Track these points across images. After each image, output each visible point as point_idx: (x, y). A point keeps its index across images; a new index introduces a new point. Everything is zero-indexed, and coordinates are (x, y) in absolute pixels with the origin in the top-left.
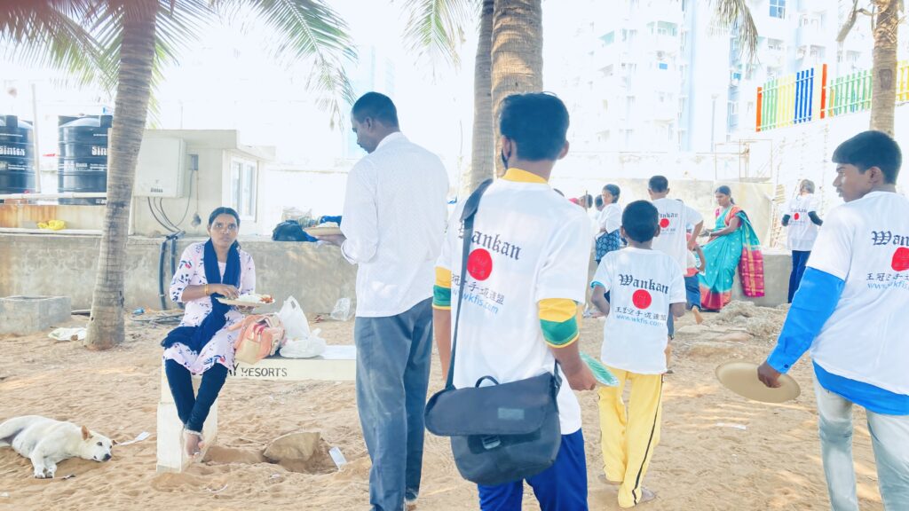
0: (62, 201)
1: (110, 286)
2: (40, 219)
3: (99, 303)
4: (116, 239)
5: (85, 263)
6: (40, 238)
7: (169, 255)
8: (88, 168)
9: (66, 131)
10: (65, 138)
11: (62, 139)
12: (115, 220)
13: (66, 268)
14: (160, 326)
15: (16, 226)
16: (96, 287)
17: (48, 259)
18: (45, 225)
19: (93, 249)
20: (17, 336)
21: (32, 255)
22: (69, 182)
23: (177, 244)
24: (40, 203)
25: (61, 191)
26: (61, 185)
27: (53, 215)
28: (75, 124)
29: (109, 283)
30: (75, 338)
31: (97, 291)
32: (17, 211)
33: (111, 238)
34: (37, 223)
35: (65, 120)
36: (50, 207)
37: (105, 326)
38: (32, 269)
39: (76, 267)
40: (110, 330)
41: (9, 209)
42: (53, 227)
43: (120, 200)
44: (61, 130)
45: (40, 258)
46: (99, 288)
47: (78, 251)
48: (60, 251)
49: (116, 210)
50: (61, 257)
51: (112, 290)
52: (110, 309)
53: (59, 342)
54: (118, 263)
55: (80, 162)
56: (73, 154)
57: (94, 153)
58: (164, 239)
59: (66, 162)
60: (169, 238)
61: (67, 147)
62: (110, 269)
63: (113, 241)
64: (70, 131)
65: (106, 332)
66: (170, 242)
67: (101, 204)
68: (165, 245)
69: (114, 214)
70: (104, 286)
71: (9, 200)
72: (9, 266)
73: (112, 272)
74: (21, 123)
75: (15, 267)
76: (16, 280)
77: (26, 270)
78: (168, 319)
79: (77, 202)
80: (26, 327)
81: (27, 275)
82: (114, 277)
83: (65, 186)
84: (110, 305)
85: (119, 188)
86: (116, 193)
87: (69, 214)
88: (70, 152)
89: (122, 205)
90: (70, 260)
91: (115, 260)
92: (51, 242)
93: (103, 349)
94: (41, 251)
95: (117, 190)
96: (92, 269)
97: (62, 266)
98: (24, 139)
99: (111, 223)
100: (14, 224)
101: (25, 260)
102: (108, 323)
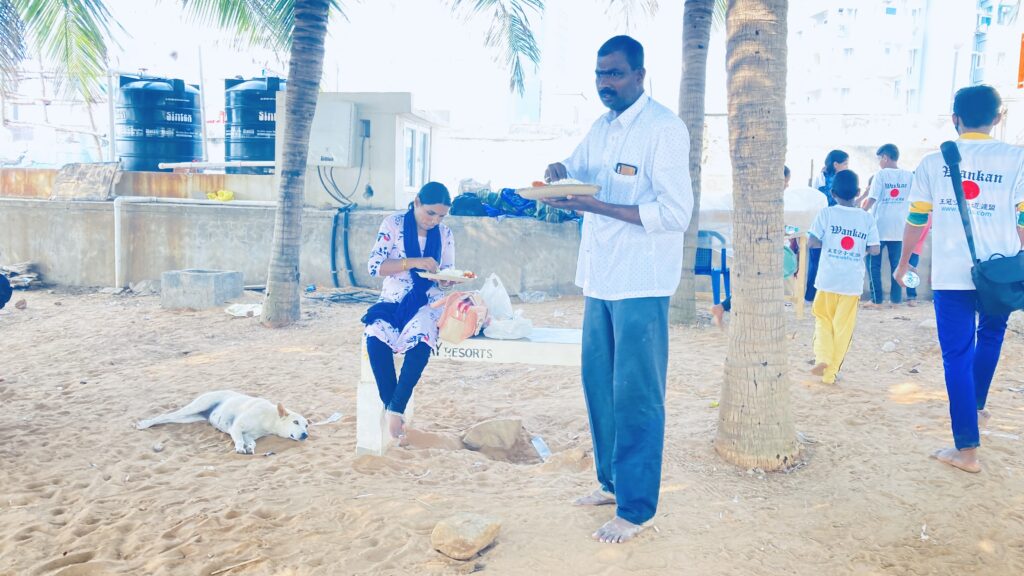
0: (229, 170)
1: (287, 260)
2: (209, 189)
3: (275, 278)
4: (292, 211)
5: (255, 236)
6: (210, 209)
7: (341, 229)
8: (255, 134)
9: (233, 95)
10: (232, 103)
11: (228, 103)
12: (290, 190)
13: (236, 241)
14: (334, 304)
15: (186, 197)
16: (271, 261)
17: (218, 231)
18: (214, 195)
19: (263, 221)
20: (194, 311)
21: (203, 227)
22: (235, 149)
23: (350, 217)
24: (206, 172)
25: (228, 160)
26: (228, 152)
27: (222, 186)
28: (241, 87)
29: (285, 257)
30: (250, 314)
31: (273, 266)
32: (186, 180)
33: (286, 209)
34: (207, 192)
35: (230, 83)
36: (219, 176)
37: (282, 303)
38: (203, 241)
39: (246, 240)
40: (286, 306)
41: (179, 178)
42: (222, 198)
43: (295, 168)
44: (228, 94)
45: (210, 230)
46: (275, 262)
47: (247, 223)
48: (230, 222)
49: (291, 179)
50: (231, 230)
51: (288, 264)
52: (287, 285)
53: (235, 318)
54: (293, 236)
55: (247, 129)
56: (239, 120)
57: (261, 118)
58: (336, 212)
59: (233, 129)
60: (340, 210)
61: (234, 111)
62: (285, 242)
63: (288, 213)
64: (237, 95)
65: (282, 310)
66: (342, 215)
67: (268, 174)
68: (337, 218)
69: (288, 183)
70: (279, 260)
71: (178, 169)
72: (181, 239)
73: (288, 246)
74: (188, 88)
75: (187, 239)
76: (188, 253)
77: (197, 242)
78: (342, 297)
79: (245, 170)
80: (202, 301)
81: (199, 248)
82: (290, 251)
83: (232, 154)
84: (286, 280)
85: (294, 155)
86: (291, 161)
87: (237, 183)
88: (237, 117)
89: (297, 173)
90: (241, 233)
91: (290, 232)
92: (222, 212)
93: (280, 326)
94: (212, 223)
95: (292, 157)
96: (263, 242)
97: (232, 239)
98: (191, 104)
99: (286, 193)
100: (183, 193)
101: (196, 232)
102: (285, 300)
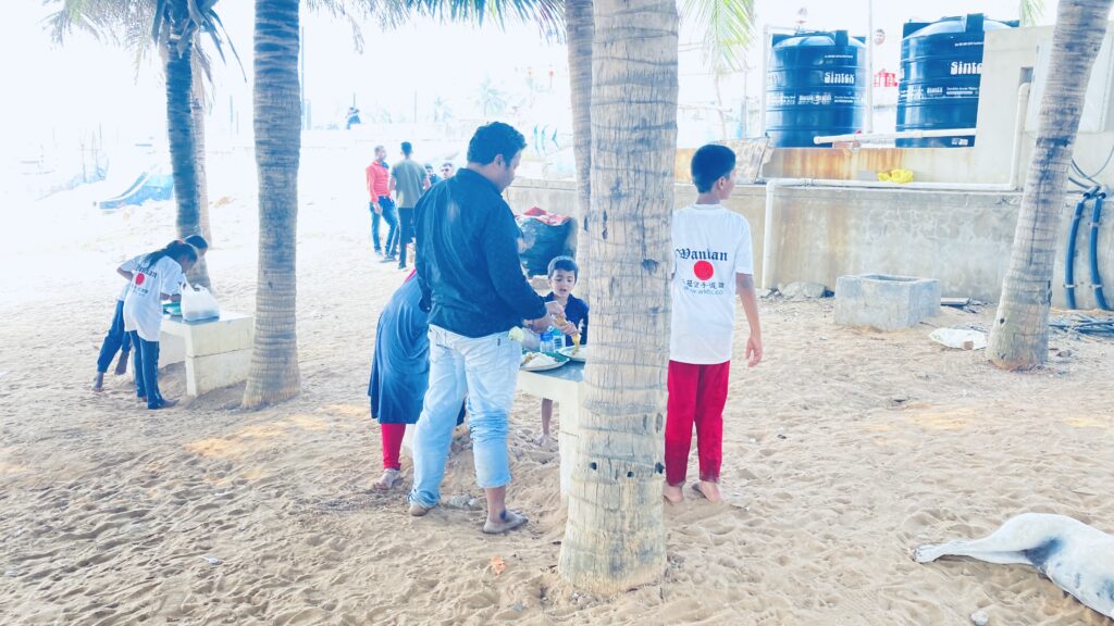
0: (900, 142)
1: (1035, 273)
2: (880, 168)
3: (1015, 296)
5: (948, 231)
6: (887, 193)
7: (1087, 223)
8: (944, 93)
9: (913, 43)
10: (912, 57)
11: (906, 55)
12: (1051, 167)
13: (920, 237)
15: (848, 178)
17: (897, 224)
18: (886, 175)
19: (963, 210)
21: (876, 218)
22: (912, 116)
23: (1105, 206)
25: (900, 129)
26: (901, 119)
27: (897, 162)
28: (925, 32)
29: (1033, 267)
30: (968, 346)
31: (1012, 279)
32: (850, 157)
33: (1042, 197)
34: (877, 172)
35: (910, 28)
36: (883, 152)
37: (1024, 335)
38: (874, 236)
39: (935, 237)
40: (1030, 340)
41: (840, 154)
42: (899, 178)
43: (1063, 134)
44: (907, 43)
45: (886, 221)
46: (1017, 274)
47: (939, 214)
48: (914, 212)
49: (1053, 150)
50: (915, 222)
51: (1038, 278)
52: (1033, 308)
54: (1049, 236)
55: (933, 86)
56: (921, 77)
57: (954, 71)
58: (1080, 198)
59: (910, 88)
60: (1088, 196)
61: (913, 66)
62: (1035, 245)
64: (919, 43)
65: (1023, 345)
66: (1092, 203)
67: (958, 146)
68: (1081, 207)
69: (1049, 156)
71: (839, 143)
72: (846, 230)
73: (1040, 251)
74: (852, 41)
75: (853, 233)
76: (853, 250)
77: (867, 237)
79: (924, 142)
81: (869, 244)
82: (1042, 258)
83: (908, 121)
84: (1033, 302)
86: (1056, 123)
87: (915, 156)
88: (918, 73)
89: (1065, 142)
90: (928, 226)
91: (1045, 231)
92: (901, 198)
94: (888, 212)
95: (1058, 117)
96: (959, 240)
97: (915, 235)
98: (853, 62)
99: (1044, 172)
100: (845, 175)
101: (867, 223)
